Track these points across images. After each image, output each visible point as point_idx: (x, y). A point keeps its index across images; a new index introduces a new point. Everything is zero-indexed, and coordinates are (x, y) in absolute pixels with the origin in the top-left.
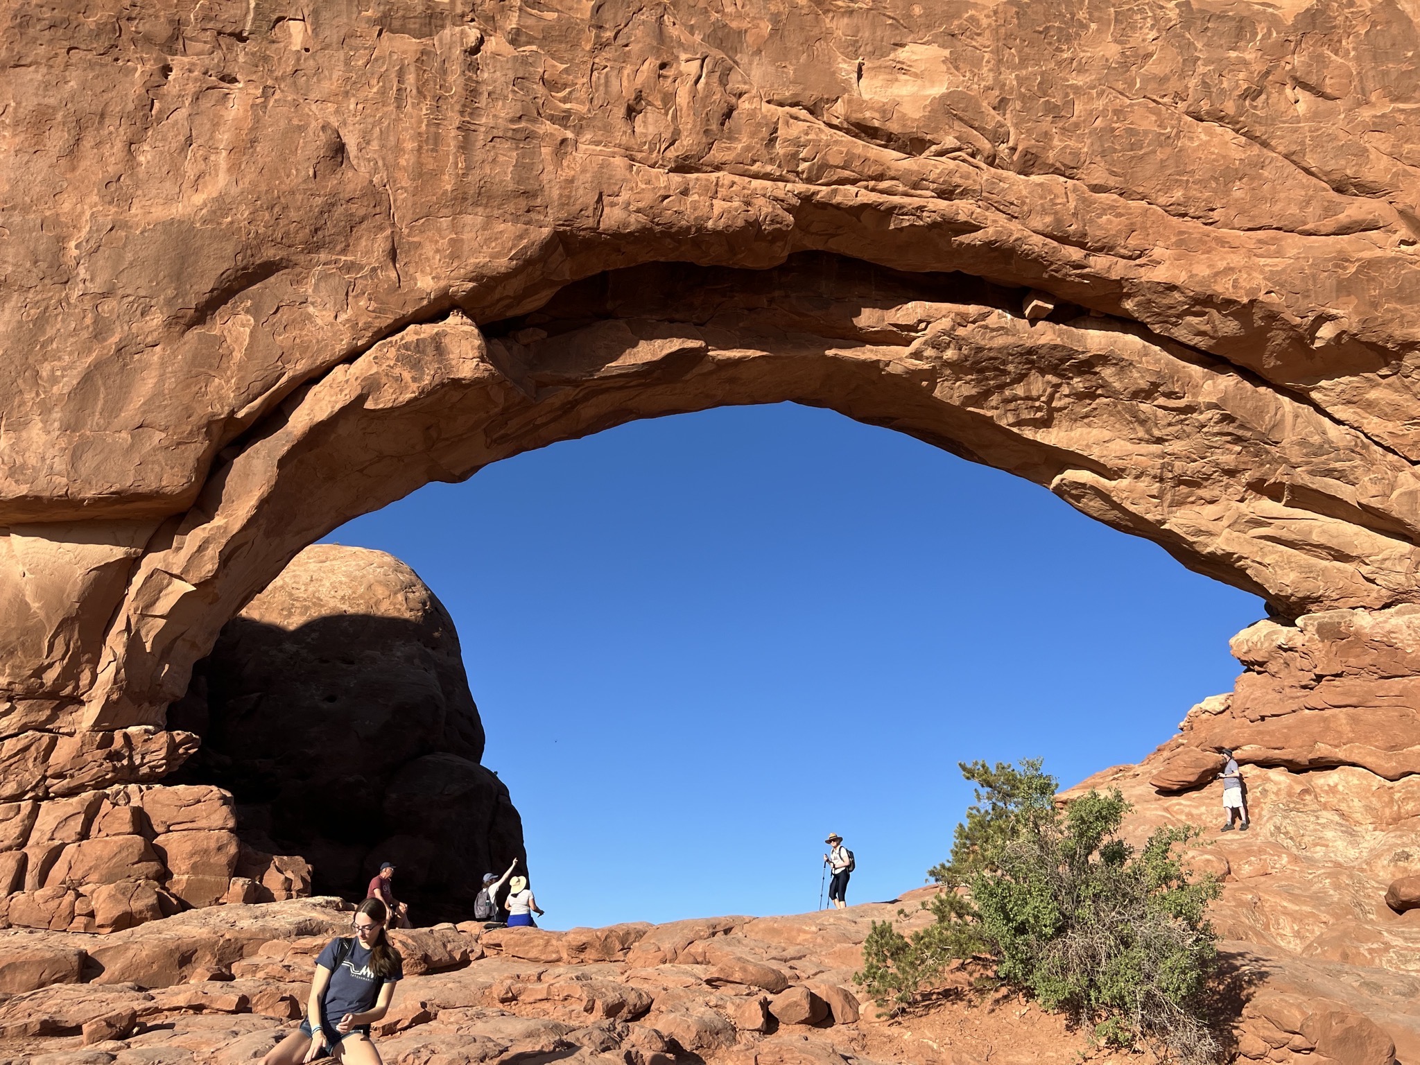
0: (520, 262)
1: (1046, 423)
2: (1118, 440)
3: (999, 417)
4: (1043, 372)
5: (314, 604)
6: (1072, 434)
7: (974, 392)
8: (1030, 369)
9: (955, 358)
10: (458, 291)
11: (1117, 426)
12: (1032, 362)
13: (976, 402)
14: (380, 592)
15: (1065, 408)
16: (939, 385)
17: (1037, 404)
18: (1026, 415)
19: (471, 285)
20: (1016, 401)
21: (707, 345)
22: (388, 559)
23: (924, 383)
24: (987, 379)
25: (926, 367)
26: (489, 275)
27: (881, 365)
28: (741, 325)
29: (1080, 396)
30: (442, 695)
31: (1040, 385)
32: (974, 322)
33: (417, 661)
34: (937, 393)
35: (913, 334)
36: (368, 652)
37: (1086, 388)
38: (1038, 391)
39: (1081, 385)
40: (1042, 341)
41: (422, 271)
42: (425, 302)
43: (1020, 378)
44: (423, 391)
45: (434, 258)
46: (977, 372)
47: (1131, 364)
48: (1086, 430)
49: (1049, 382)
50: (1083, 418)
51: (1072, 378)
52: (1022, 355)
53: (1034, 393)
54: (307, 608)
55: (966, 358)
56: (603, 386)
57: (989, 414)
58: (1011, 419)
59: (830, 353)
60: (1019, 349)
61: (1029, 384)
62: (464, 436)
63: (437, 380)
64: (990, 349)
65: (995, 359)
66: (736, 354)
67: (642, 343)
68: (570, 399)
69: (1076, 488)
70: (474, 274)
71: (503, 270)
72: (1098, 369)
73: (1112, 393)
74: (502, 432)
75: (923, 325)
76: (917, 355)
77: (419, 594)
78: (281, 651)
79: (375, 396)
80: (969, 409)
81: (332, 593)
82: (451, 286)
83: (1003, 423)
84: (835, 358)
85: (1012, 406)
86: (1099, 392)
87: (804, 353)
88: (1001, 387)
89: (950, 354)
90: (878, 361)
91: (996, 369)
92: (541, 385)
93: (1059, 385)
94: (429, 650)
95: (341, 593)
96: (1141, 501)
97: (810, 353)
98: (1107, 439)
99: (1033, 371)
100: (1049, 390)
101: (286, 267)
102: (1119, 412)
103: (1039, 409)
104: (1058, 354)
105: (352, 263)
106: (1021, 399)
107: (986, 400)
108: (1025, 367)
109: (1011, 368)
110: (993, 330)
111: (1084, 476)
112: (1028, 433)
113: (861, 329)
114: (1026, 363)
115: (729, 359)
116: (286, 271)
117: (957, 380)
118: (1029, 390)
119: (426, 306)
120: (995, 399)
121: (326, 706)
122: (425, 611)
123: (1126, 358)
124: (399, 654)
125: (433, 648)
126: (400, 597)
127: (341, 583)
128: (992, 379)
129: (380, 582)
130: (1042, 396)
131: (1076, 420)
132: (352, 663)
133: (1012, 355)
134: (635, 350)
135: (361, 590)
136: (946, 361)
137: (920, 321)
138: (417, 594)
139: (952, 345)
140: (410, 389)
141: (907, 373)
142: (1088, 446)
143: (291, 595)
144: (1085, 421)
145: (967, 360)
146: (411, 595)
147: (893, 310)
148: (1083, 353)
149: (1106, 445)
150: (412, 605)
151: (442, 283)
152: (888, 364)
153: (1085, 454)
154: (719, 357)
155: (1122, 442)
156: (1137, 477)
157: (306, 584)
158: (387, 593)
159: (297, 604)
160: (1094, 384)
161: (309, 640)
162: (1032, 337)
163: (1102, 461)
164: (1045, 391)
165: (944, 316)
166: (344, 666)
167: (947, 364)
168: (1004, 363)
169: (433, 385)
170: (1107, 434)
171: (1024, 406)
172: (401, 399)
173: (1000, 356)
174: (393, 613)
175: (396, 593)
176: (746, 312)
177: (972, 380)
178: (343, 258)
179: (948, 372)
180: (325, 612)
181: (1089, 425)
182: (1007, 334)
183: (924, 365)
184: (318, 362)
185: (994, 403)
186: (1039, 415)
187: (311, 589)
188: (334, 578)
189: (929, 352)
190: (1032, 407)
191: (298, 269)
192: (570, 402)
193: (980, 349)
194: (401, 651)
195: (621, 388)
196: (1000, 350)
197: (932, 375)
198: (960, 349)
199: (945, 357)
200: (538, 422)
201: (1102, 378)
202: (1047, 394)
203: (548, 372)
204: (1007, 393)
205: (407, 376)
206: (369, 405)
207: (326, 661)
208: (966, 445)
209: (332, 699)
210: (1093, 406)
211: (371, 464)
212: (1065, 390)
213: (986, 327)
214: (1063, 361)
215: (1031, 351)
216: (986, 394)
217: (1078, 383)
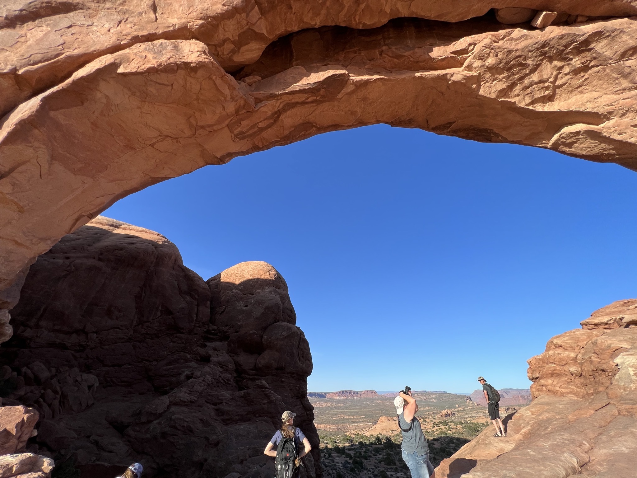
0: (230, 8)
1: (550, 98)
2: (604, 96)
3: (520, 101)
4: (551, 59)
5: (242, 277)
6: (570, 101)
7: (504, 86)
8: (542, 60)
9: (493, 63)
10: (193, 25)
11: (604, 86)
12: (544, 54)
13: (505, 94)
14: (262, 272)
15: (565, 84)
16: (482, 87)
17: (546, 84)
18: (538, 95)
19: (201, 22)
20: (532, 86)
21: (349, 73)
22: (265, 263)
23: (474, 86)
24: (513, 74)
25: (475, 74)
26: (211, 15)
27: (449, 77)
28: (366, 67)
29: (576, 72)
30: (281, 303)
31: (549, 70)
32: (503, 39)
33: (273, 293)
34: (481, 92)
35: (465, 55)
36: (258, 291)
37: (582, 63)
38: (547, 75)
39: (579, 62)
40: (552, 35)
41: (172, 17)
42: (171, 29)
43: (536, 67)
44: (160, 65)
45: (179, 10)
46: (507, 71)
47: (621, 32)
48: (579, 96)
49: (555, 66)
50: (577, 88)
51: (572, 59)
52: (538, 49)
53: (545, 77)
54: (240, 279)
55: (501, 60)
56: (293, 101)
57: (513, 100)
58: (528, 100)
59: (418, 74)
60: (536, 46)
61: (541, 71)
62: (215, 128)
63: (172, 60)
64: (517, 50)
65: (519, 56)
66: (366, 77)
67: (312, 74)
68: (276, 110)
69: (571, 137)
70: (202, 15)
71: (219, 11)
72: (592, 46)
73: (604, 61)
74: (239, 129)
75: (472, 47)
76: (469, 68)
77: (274, 272)
78: (232, 292)
79: (125, 65)
80: (501, 100)
81: (248, 274)
82: (188, 22)
83: (522, 105)
84: (421, 78)
85: (529, 90)
86: (592, 63)
87: (403, 76)
88: (522, 78)
89: (490, 61)
90: (447, 74)
91: (521, 64)
92: (258, 101)
93: (561, 68)
94: (277, 289)
95: (250, 274)
96: (626, 130)
97: (407, 75)
98: (596, 97)
99: (545, 61)
100: (555, 73)
101: (81, 9)
102: (607, 75)
103: (547, 88)
104: (564, 42)
105: (126, 10)
106: (536, 83)
107: (511, 91)
108: (540, 58)
109: (530, 62)
110: (517, 39)
111: (580, 127)
112: (539, 108)
113: (434, 59)
114: (540, 56)
115: (362, 80)
116: (82, 11)
117: (494, 80)
118: (542, 76)
119: (172, 31)
120: (517, 89)
121: (244, 308)
122: (275, 277)
123: (618, 28)
124: (267, 291)
125: (278, 289)
126: (268, 273)
127: (250, 270)
128: (517, 74)
129: (261, 270)
130: (550, 78)
131: (572, 91)
132: (253, 294)
133: (531, 51)
134: (309, 78)
135: (256, 272)
136: (487, 67)
137: (470, 45)
138: (273, 273)
139: (491, 55)
140: (151, 63)
141: (464, 79)
142: (582, 104)
143: (236, 275)
144: (580, 89)
145: (501, 63)
146: (271, 273)
147: (452, 45)
148: (583, 35)
149: (596, 100)
150: (271, 276)
151: (183, 21)
152: (452, 76)
153: (581, 110)
154: (356, 79)
155: (609, 96)
156: (623, 115)
157: (240, 272)
158: (264, 273)
159: (237, 278)
160: (588, 58)
161: (240, 288)
162: (544, 36)
163: (595, 110)
164: (552, 74)
165: (484, 38)
166: (251, 296)
167: (490, 69)
168: (525, 59)
169: (168, 62)
170: (596, 94)
171: (537, 89)
172: (143, 67)
173: (523, 53)
174: (265, 278)
175: (266, 272)
176: (368, 61)
177: (504, 78)
178: (121, 7)
179: (488, 75)
180: (245, 279)
181: (581, 92)
182: (526, 39)
183: (474, 73)
184: (91, 50)
185: (516, 92)
186: (547, 92)
187: (242, 273)
188: (248, 269)
189: (477, 63)
190: (542, 88)
191: (90, 11)
192: (276, 113)
193: (510, 52)
194: (268, 290)
195: (304, 103)
196: (523, 49)
197: (478, 79)
198: (497, 56)
199: (486, 65)
200: (261, 125)
201: (596, 52)
202: (553, 76)
203: (261, 92)
204: (526, 81)
205: (150, 56)
206: (120, 70)
207: (246, 294)
208: (495, 130)
209: (246, 306)
210: (586, 77)
211: (158, 142)
212: (567, 70)
213: (512, 39)
214: (566, 46)
215: (544, 45)
216: (511, 87)
217: (577, 62)
